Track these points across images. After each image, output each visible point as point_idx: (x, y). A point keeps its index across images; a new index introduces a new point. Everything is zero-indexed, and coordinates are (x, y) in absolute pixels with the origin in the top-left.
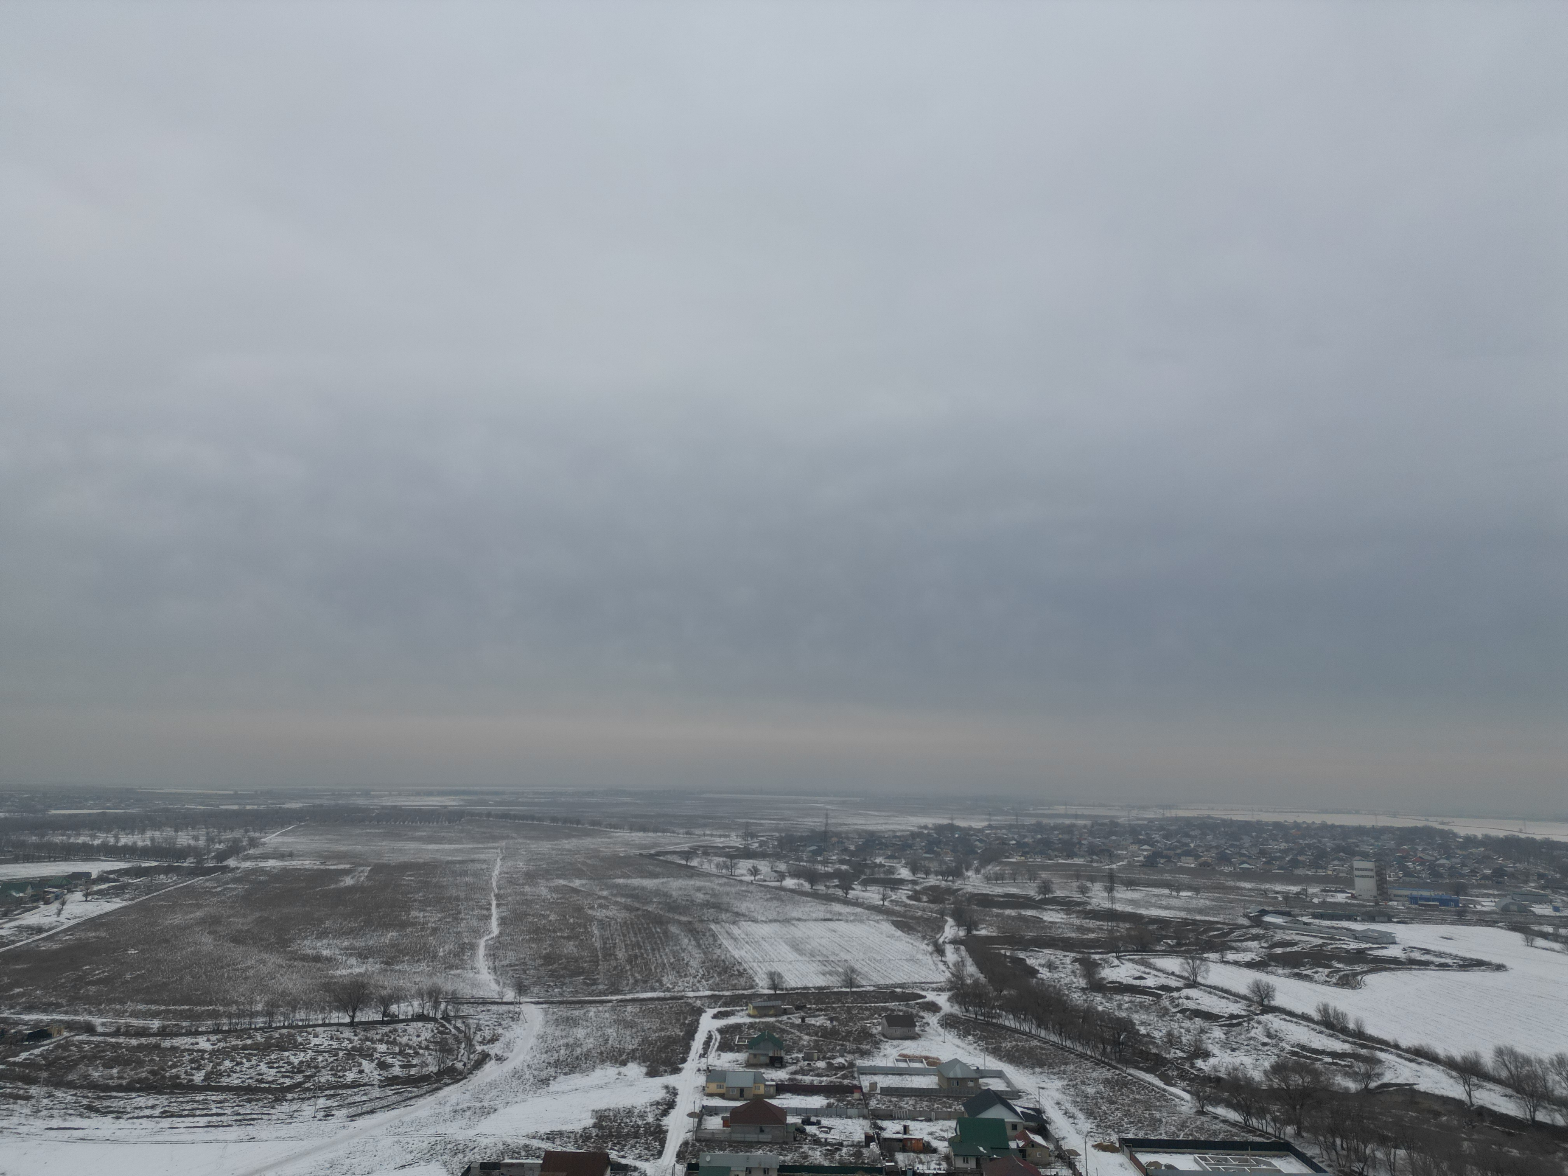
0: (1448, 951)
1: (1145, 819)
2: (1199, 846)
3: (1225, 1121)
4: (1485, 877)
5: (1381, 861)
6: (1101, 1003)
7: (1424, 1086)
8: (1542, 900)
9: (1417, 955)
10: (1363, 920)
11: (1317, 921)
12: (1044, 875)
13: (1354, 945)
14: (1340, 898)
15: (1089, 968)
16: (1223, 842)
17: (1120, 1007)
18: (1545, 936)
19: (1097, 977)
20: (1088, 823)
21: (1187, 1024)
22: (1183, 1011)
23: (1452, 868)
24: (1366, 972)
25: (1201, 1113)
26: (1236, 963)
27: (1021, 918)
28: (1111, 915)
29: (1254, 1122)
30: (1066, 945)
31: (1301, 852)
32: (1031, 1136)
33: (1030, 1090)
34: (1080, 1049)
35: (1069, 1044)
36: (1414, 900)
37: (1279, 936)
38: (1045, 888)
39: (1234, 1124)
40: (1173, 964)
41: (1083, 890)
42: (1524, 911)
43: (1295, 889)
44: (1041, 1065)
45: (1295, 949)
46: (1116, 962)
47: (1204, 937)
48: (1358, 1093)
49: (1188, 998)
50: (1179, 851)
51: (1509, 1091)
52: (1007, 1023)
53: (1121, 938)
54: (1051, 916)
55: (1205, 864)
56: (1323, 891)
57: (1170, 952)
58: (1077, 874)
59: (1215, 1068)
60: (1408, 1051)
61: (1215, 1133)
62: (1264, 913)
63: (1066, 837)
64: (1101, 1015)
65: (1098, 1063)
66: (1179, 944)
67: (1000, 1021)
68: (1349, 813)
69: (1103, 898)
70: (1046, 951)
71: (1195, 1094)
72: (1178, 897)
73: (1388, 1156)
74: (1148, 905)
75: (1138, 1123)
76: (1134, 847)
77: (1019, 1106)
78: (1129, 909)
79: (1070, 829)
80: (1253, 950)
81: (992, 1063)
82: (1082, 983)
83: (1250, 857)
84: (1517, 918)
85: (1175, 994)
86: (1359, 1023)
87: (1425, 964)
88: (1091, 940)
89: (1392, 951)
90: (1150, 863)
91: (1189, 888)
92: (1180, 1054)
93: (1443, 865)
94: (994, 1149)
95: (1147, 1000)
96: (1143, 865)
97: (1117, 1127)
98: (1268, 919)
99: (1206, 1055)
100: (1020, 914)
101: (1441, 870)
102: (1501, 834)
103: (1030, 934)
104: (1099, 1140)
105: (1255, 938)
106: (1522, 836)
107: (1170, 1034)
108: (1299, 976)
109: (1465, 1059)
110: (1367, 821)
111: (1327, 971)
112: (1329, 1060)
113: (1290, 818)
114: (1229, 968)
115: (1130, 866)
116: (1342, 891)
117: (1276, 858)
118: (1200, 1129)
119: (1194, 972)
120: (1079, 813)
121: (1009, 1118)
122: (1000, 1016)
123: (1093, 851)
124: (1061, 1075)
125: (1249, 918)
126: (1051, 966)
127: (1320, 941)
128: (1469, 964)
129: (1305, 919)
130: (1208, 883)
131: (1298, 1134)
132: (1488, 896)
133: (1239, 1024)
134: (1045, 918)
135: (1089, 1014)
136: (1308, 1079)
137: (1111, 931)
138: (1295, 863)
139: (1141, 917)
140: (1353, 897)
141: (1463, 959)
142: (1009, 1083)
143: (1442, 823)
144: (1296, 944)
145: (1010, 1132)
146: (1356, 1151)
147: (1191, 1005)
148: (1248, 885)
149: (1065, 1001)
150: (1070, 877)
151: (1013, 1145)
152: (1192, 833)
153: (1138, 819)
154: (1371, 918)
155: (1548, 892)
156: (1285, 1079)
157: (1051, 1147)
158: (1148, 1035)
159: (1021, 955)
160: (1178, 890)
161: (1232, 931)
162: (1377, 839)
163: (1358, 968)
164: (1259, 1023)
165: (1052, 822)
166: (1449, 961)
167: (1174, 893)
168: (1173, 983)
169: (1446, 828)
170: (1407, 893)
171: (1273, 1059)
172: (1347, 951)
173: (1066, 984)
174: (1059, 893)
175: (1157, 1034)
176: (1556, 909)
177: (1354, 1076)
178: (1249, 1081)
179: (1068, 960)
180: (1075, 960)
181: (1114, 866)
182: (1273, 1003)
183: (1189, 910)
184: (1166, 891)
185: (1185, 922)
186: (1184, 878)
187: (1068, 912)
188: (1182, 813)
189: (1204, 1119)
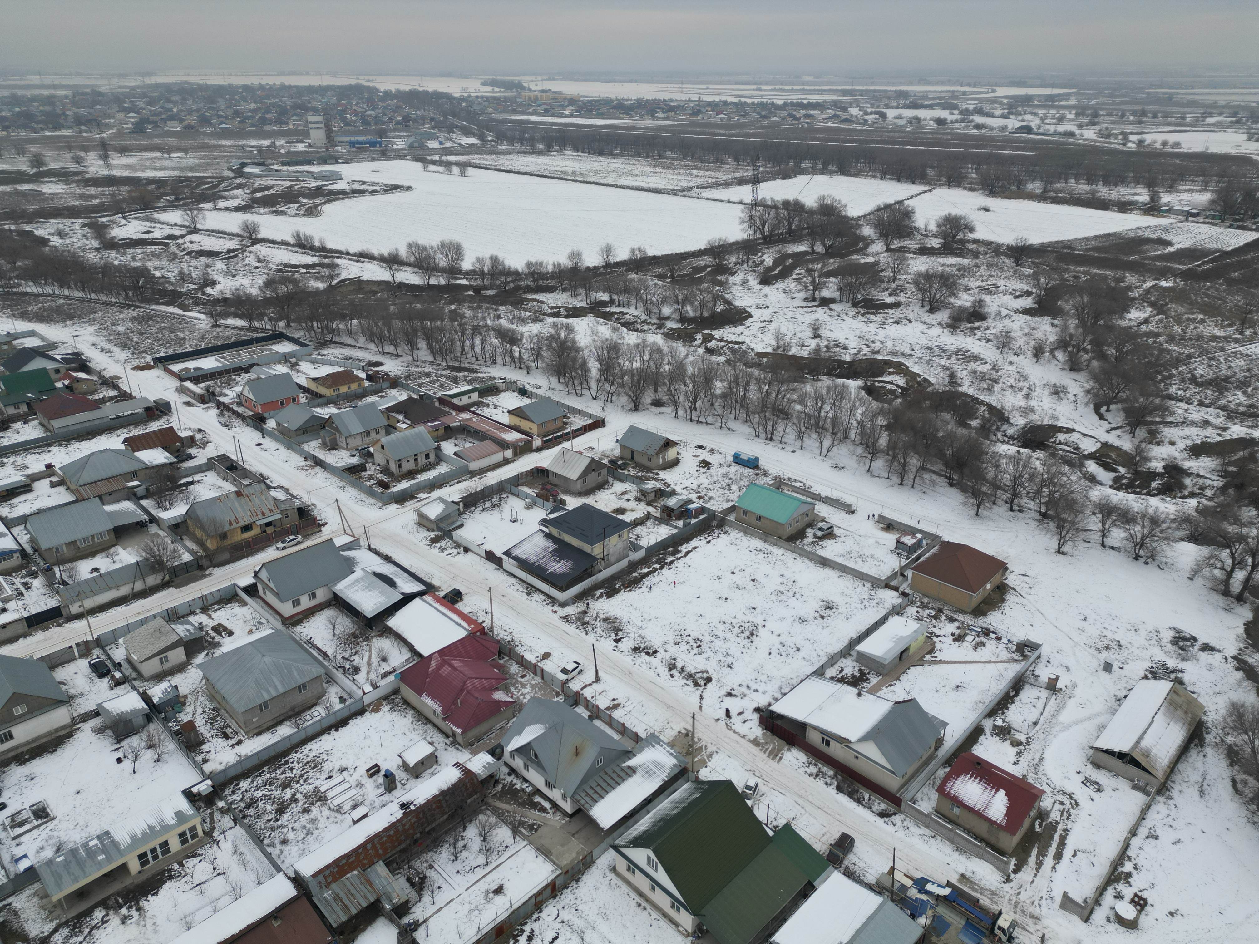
0: (376, 181)
1: (127, 87)
2: (181, 111)
3: (234, 328)
4: (398, 123)
5: (327, 113)
6: (115, 258)
7: (366, 277)
8: (433, 137)
9: (357, 187)
10: (318, 164)
11: (285, 168)
12: (33, 149)
13: (313, 184)
14: (301, 147)
15: (99, 231)
16: (202, 105)
17: (134, 258)
18: (434, 162)
19: (108, 236)
20: (69, 93)
21: (194, 263)
22: (189, 253)
23: (376, 117)
24: (324, 203)
25: (216, 326)
26: (227, 209)
27: (17, 193)
28: (111, 181)
29: (256, 324)
30: (72, 213)
31: (268, 111)
32: (75, 374)
33: (65, 340)
34: (104, 298)
35: (93, 296)
36: (352, 144)
37: (258, 183)
38: (37, 161)
39: (241, 329)
40: (175, 216)
41: (78, 160)
42: (422, 146)
43: (266, 143)
44: (71, 318)
45: (271, 192)
46: (123, 222)
47: (198, 191)
48: (325, 290)
49: (191, 242)
50: (163, 116)
51: (415, 269)
52: (28, 290)
53: (124, 200)
54: (50, 188)
55: (189, 127)
56: (288, 142)
57: (170, 207)
58: (68, 145)
59: (222, 292)
60: (355, 255)
61: (228, 338)
62: (244, 165)
63: (48, 108)
64: (118, 268)
65: (123, 306)
66: (177, 199)
67: (21, 289)
68: (301, 74)
69: (100, 166)
70: (52, 221)
71: (210, 314)
72: (169, 159)
73: (347, 325)
74: (144, 168)
75: (167, 344)
76: (121, 116)
77: (57, 354)
78: (126, 173)
79: (50, 100)
80: (239, 197)
81: (22, 326)
82: (96, 244)
83: (226, 118)
84: (419, 152)
85: (181, 241)
86: (322, 243)
87: (362, 192)
88: (96, 206)
89: (341, 185)
90: (139, 129)
91: (178, 149)
92: (192, 286)
93: (370, 115)
94: (41, 392)
95: (157, 249)
96: (133, 132)
97: (150, 350)
98: (247, 170)
99: (213, 283)
100: (16, 189)
101: (370, 119)
102: (407, 88)
103: (32, 208)
104: (136, 363)
105: (239, 186)
106: (421, 89)
107: (181, 273)
108: (276, 213)
109: (390, 254)
110: (315, 81)
111: (296, 206)
112: (304, 270)
113: (254, 81)
114: (221, 213)
115: (120, 134)
116: (302, 142)
117: (248, 118)
118: (217, 337)
119: (194, 221)
120: (56, 82)
121: (50, 366)
122: (19, 285)
123: (79, 121)
124: (91, 322)
125: (233, 171)
126: (60, 234)
127: (289, 184)
128: (391, 189)
129: (276, 167)
130: (194, 143)
131: (288, 325)
132: (400, 137)
133: (236, 256)
134: (44, 191)
135: (107, 269)
136: (291, 287)
137: (113, 195)
138: (264, 121)
139: (139, 179)
140: (310, 146)
141: (386, 185)
142: (43, 338)
143: (368, 81)
144: (271, 188)
145: (53, 376)
146: (327, 327)
147: (195, 247)
148: (228, 143)
149: (82, 262)
150: (61, 148)
151: (59, 385)
152: (174, 98)
153: (120, 87)
154: (324, 161)
155: (436, 131)
156: (274, 291)
157: (95, 378)
158: (163, 277)
159: (28, 228)
160: (169, 153)
161: (220, 183)
162: (322, 96)
163: (318, 201)
164: (251, 252)
165: (29, 93)
166: (378, 188)
167: (166, 156)
168: (177, 232)
169: (371, 84)
170: (347, 139)
171: (265, 277)
172: (309, 189)
173: (80, 248)
174: (53, 165)
175: (170, 275)
176: (441, 143)
177: (321, 278)
178: (249, 297)
179: (77, 226)
180: (84, 225)
181: (104, 135)
182: (259, 236)
183: (181, 169)
184: (158, 154)
185: (179, 180)
186: (172, 141)
187: (67, 182)
188: (161, 80)
189: (218, 330)
